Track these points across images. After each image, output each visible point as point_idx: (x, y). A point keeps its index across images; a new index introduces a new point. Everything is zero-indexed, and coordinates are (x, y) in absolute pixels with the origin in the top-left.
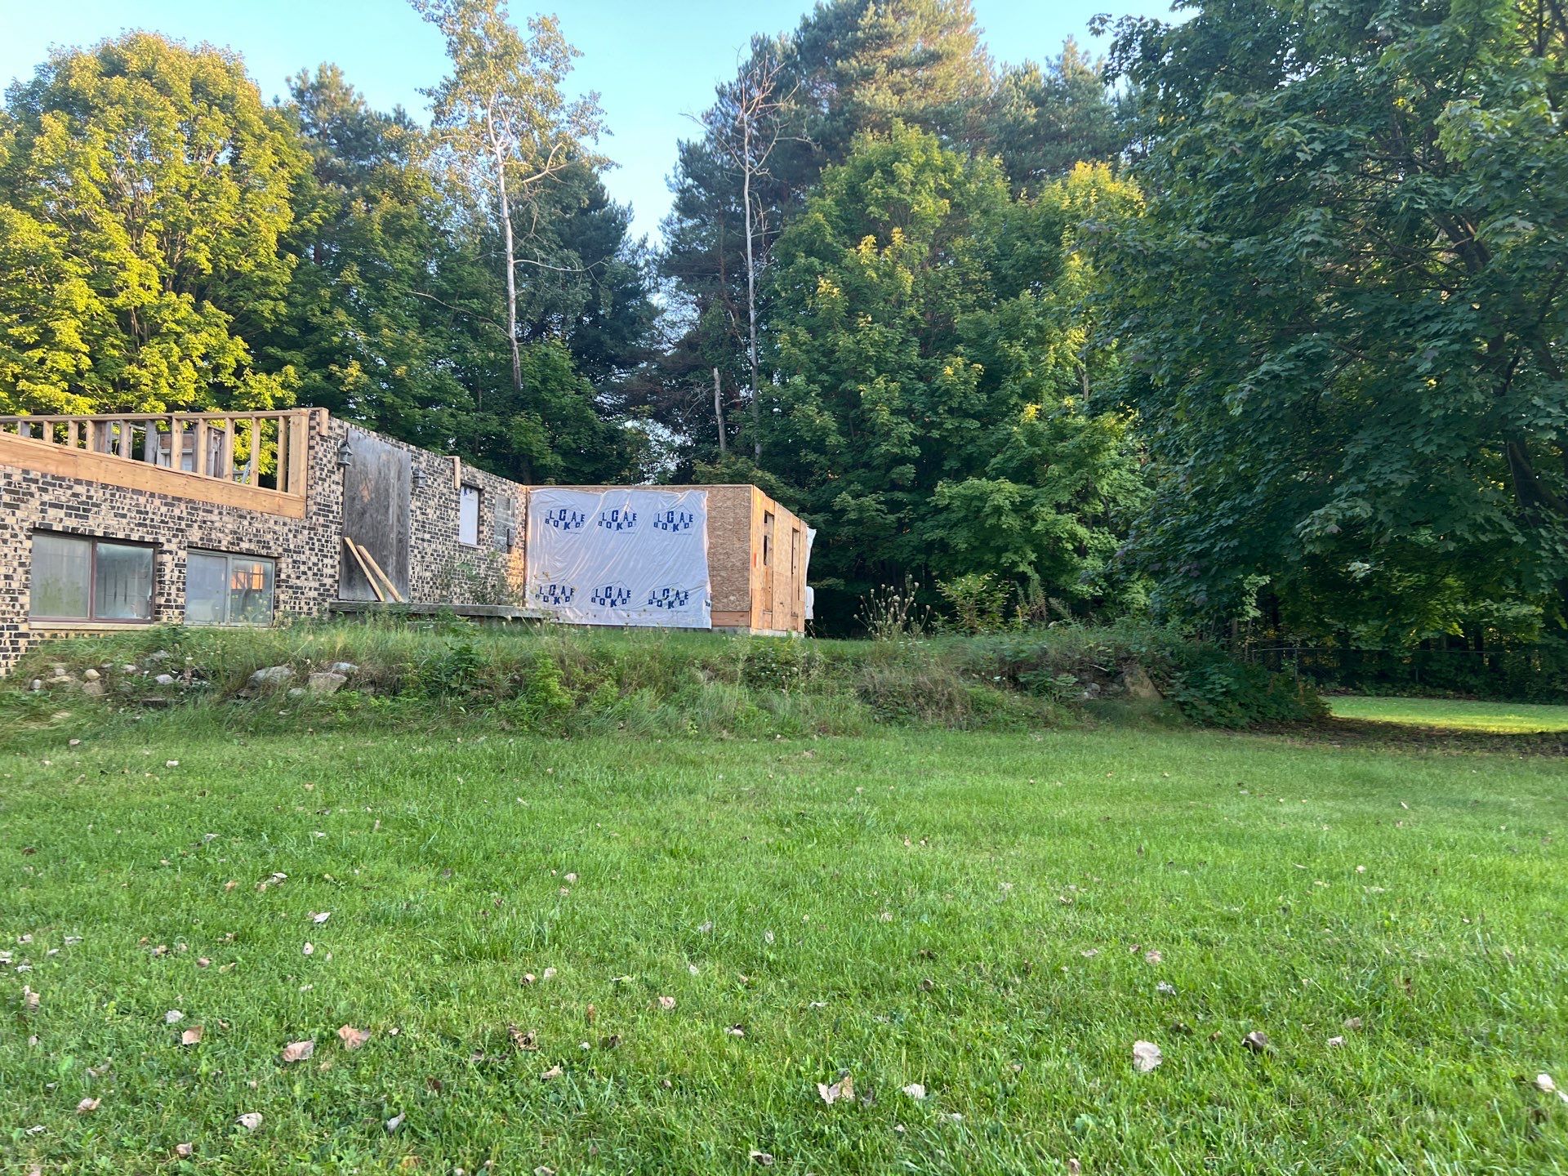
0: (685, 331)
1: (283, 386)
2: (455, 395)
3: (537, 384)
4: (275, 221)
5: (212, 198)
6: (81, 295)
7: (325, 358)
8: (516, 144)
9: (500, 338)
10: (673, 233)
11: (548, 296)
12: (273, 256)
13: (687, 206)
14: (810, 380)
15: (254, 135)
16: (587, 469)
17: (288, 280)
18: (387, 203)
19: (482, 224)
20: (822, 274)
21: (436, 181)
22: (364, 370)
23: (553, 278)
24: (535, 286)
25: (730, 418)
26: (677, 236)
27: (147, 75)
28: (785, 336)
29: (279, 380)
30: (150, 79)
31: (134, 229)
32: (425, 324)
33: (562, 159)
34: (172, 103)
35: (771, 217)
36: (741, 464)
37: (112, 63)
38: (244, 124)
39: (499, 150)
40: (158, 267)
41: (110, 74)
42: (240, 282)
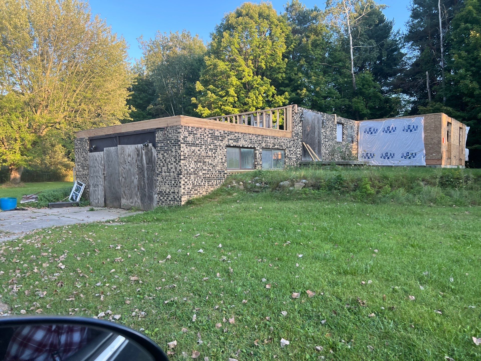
0: (415, 60)
1: (285, 98)
2: (334, 94)
3: (361, 87)
4: (281, 49)
5: (265, 46)
6: (234, 80)
7: (296, 88)
8: (352, 8)
9: (348, 74)
10: (410, 26)
11: (364, 57)
12: (281, 60)
13: (415, 15)
14: (467, 70)
15: (275, 25)
16: (378, 113)
17: (285, 66)
18: (313, 37)
19: (342, 37)
20: (472, 29)
21: (327, 26)
22: (307, 91)
23: (366, 50)
24: (360, 54)
25: (433, 89)
26: (411, 27)
27: (247, 15)
28: (456, 55)
29: (284, 97)
30: (248, 16)
31: (246, 60)
32: (325, 73)
33: (369, 9)
34: (254, 21)
35: (449, 12)
36: (437, 105)
37: (239, 14)
38: (272, 23)
39: (347, 11)
40: (252, 69)
41: (238, 17)
42: (273, 70)
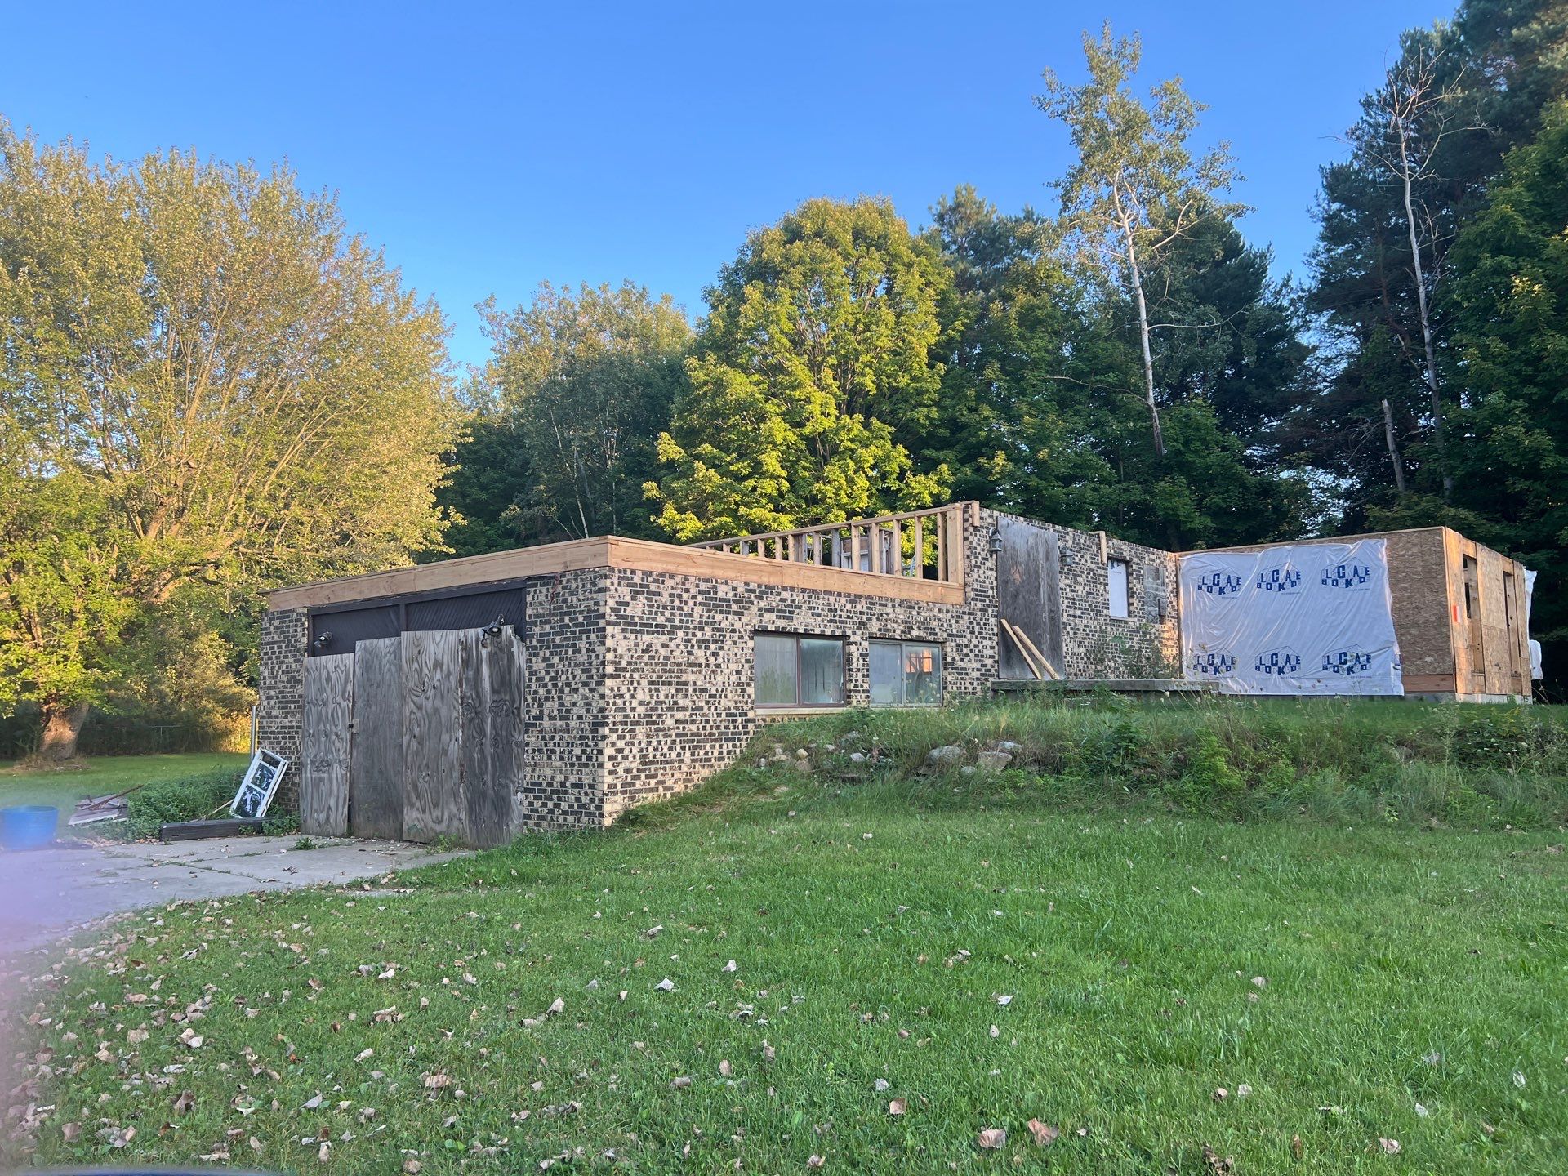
0: (1344, 365)
1: (940, 483)
2: (1096, 470)
3: (1180, 447)
4: (925, 335)
5: (874, 327)
6: (778, 429)
7: (974, 451)
8: (1142, 212)
9: (1139, 407)
10: (1320, 264)
11: (1186, 357)
12: (925, 368)
13: (1335, 232)
14: (1511, 396)
15: (904, 265)
16: (1239, 528)
17: (938, 386)
18: (1022, 298)
19: (1115, 298)
20: (1517, 273)
21: (1066, 267)
22: (1009, 459)
23: (1190, 337)
24: (1171, 349)
25: (1407, 453)
26: (1326, 267)
27: (818, 235)
28: (1473, 351)
29: (935, 478)
30: (821, 237)
31: (815, 367)
32: (1064, 405)
33: (1192, 215)
34: (839, 253)
35: (1443, 223)
36: (1426, 503)
37: (792, 231)
38: (895, 257)
39: (1126, 223)
40: (835, 395)
41: (791, 242)
42: (899, 396)
